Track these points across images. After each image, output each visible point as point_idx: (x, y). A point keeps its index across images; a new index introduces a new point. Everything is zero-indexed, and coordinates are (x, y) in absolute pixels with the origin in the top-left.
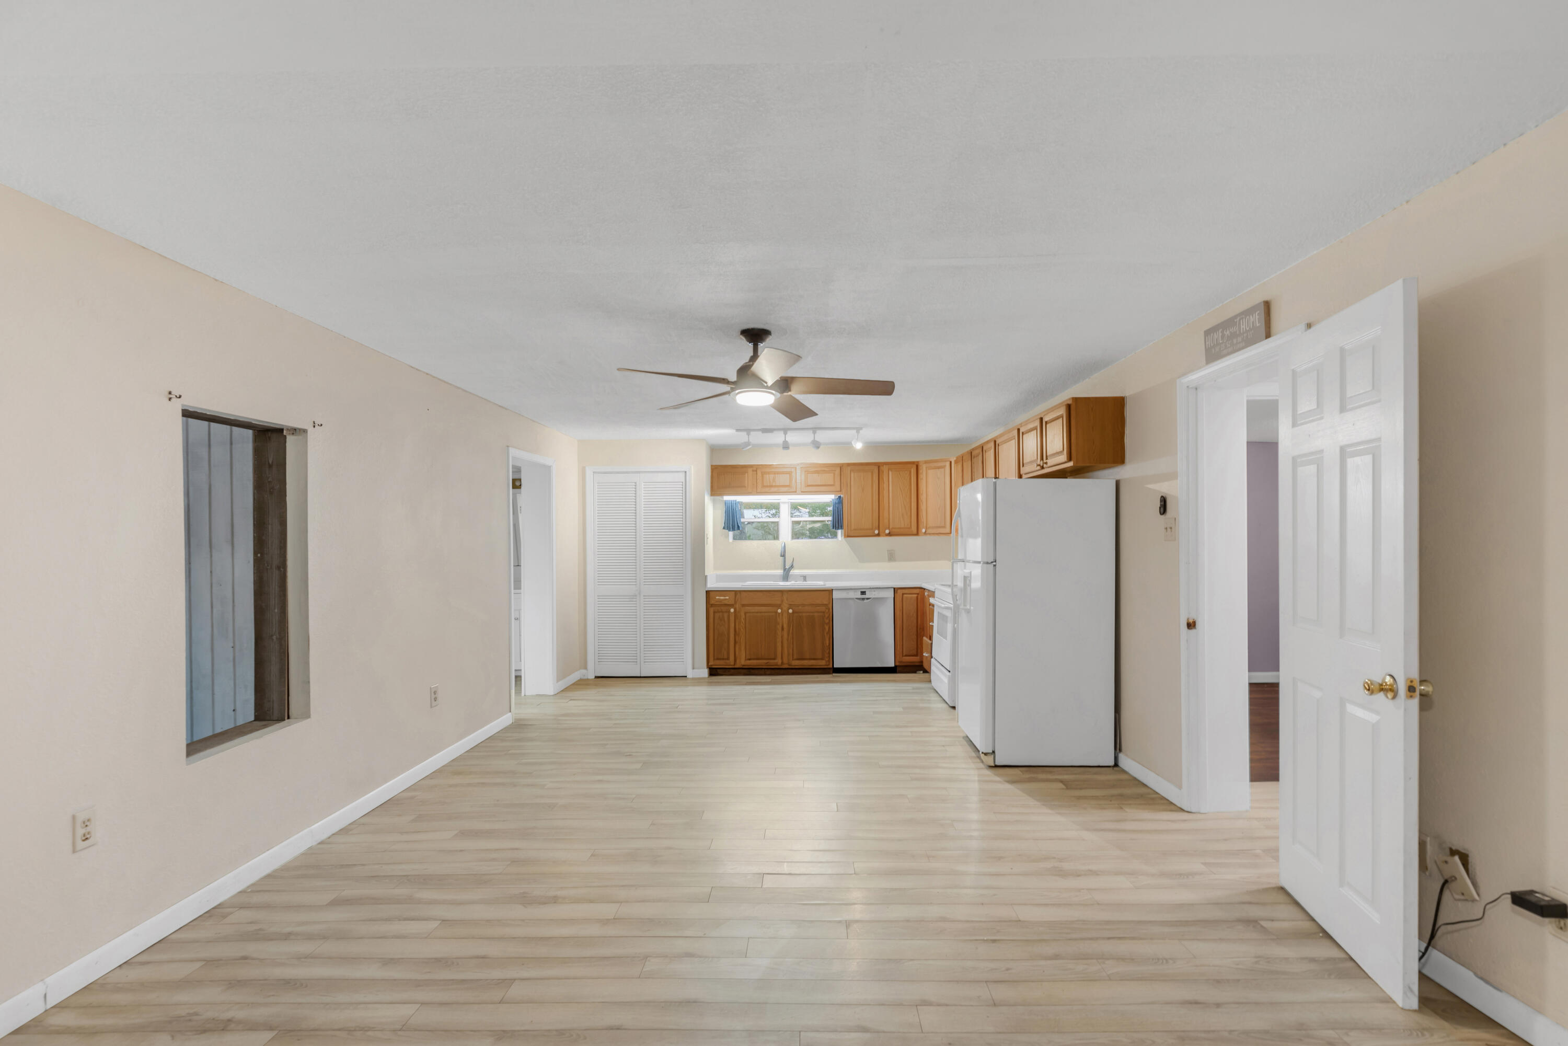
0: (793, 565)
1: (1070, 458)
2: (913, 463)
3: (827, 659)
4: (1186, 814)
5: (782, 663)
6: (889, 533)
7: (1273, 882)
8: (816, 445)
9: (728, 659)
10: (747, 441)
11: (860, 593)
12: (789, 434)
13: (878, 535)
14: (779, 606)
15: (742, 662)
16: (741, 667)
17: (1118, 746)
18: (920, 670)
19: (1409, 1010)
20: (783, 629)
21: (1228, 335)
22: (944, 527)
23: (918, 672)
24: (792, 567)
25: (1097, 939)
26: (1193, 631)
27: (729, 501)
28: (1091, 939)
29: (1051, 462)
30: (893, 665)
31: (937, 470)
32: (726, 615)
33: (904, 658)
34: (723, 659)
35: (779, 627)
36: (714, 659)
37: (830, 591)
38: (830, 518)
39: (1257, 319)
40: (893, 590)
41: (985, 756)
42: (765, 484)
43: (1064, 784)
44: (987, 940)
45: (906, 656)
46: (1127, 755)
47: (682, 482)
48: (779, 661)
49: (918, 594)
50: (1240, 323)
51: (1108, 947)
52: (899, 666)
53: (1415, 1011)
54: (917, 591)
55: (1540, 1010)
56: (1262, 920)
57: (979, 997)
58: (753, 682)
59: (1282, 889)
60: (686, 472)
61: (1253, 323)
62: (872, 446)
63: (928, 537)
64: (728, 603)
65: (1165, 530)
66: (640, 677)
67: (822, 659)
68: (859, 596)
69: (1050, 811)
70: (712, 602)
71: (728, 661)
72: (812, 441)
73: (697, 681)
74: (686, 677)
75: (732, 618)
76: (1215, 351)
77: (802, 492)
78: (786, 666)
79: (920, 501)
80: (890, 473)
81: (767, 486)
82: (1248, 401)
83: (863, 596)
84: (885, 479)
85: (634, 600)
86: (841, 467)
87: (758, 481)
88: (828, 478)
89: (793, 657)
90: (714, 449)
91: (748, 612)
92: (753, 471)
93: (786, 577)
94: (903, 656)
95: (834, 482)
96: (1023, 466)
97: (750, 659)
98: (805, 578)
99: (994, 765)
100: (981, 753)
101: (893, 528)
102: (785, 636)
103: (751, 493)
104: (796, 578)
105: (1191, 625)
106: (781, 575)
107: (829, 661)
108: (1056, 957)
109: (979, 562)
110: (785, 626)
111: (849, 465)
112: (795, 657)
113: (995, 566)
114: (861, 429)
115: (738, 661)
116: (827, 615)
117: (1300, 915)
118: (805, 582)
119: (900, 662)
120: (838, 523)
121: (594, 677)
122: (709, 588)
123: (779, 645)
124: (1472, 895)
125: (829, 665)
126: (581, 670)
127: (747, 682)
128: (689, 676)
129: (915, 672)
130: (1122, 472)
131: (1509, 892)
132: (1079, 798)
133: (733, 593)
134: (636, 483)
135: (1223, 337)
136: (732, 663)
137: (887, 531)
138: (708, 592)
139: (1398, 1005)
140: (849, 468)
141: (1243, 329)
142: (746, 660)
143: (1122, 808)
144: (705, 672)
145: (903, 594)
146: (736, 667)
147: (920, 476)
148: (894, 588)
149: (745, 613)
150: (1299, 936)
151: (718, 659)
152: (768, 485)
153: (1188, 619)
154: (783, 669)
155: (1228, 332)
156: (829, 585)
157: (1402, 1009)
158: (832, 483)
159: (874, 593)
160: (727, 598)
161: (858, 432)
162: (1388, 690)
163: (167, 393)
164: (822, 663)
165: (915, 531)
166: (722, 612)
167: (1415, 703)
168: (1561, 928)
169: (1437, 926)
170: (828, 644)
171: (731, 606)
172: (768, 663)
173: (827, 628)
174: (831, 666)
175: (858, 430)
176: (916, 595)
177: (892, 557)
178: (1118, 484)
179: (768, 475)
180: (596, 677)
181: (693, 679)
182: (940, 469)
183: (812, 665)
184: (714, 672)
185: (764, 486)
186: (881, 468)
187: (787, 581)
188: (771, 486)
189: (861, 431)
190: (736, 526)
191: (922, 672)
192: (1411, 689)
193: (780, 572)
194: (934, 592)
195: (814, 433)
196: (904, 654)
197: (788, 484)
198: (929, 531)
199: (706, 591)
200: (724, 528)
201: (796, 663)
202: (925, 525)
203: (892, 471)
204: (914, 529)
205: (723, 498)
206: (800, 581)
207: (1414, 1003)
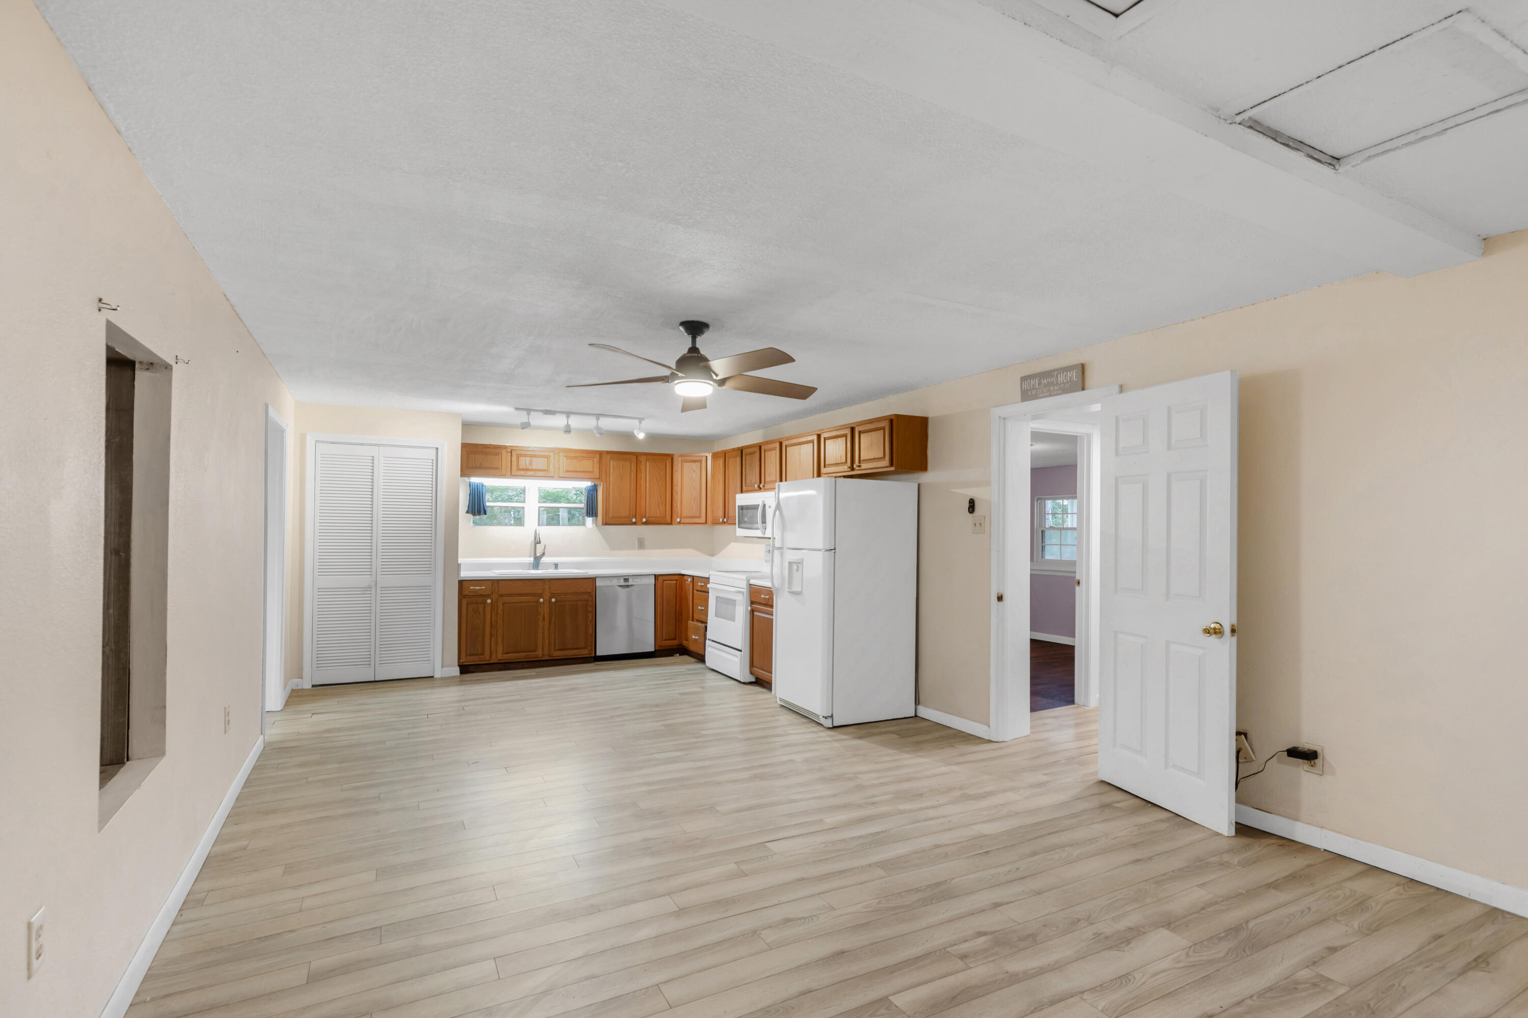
0: (544, 553)
1: (892, 464)
2: (668, 455)
3: (590, 648)
4: (995, 744)
5: (543, 655)
6: (646, 522)
7: (1095, 779)
8: (568, 430)
9: (482, 654)
10: (527, 421)
11: (623, 580)
12: (572, 418)
13: (635, 524)
14: (541, 596)
15: (500, 656)
16: (498, 662)
17: (917, 702)
18: (677, 653)
19: (1231, 837)
20: (544, 619)
21: (1045, 383)
22: (700, 517)
23: (675, 655)
24: (543, 554)
25: (1043, 836)
26: (1000, 603)
27: (475, 483)
28: (1036, 838)
29: (864, 466)
30: (653, 650)
31: (693, 463)
32: (481, 607)
33: (664, 642)
34: (476, 655)
35: (540, 617)
36: (466, 655)
37: (593, 580)
38: (582, 506)
39: (1074, 375)
40: (654, 576)
41: (825, 720)
42: (521, 467)
43: (898, 735)
44: (981, 853)
45: (666, 640)
46: (925, 706)
47: (433, 460)
48: (539, 653)
49: (677, 580)
50: (1057, 376)
51: (1054, 840)
52: (659, 650)
53: (1234, 837)
54: (676, 577)
55: (1296, 819)
56: (1114, 803)
57: (1023, 891)
58: (522, 677)
59: (1103, 782)
60: (437, 449)
61: (1070, 378)
62: (653, 438)
63: (682, 526)
64: (484, 594)
65: (974, 526)
66: (375, 681)
67: (584, 648)
68: (622, 583)
69: (909, 756)
70: (466, 593)
71: (482, 657)
72: (566, 425)
73: (447, 681)
74: (433, 677)
75: (488, 610)
76: (1031, 393)
77: (559, 477)
78: (547, 658)
79: (674, 492)
80: (648, 463)
81: (523, 470)
82: (1032, 432)
83: (626, 584)
84: (643, 468)
85: (369, 592)
86: (601, 453)
87: (513, 463)
88: (588, 465)
89: (554, 647)
90: (467, 426)
91: (506, 603)
92: (507, 452)
93: (536, 564)
94: (662, 641)
95: (593, 469)
96: (825, 467)
97: (507, 653)
98: (556, 566)
99: (832, 727)
100: (821, 717)
101: (649, 517)
102: (547, 626)
103: (505, 475)
104: (547, 566)
105: (1000, 598)
106: (530, 563)
107: (592, 650)
108: (1034, 854)
109: (820, 550)
110: (546, 616)
111: (608, 452)
112: (557, 648)
113: (835, 552)
114: (643, 419)
115: (494, 657)
116: (590, 604)
117: (1129, 797)
118: (557, 570)
119: (661, 646)
120: (591, 511)
121: (311, 686)
122: (463, 577)
123: (540, 636)
124: (1252, 758)
125: (592, 654)
126: (293, 680)
127: (512, 678)
128: (437, 675)
129: (672, 655)
130: (925, 478)
131: (1285, 749)
132: (918, 743)
133: (491, 582)
134: (373, 457)
135: (1039, 384)
136: (487, 658)
137: (644, 520)
138: (461, 583)
139: (1224, 836)
140: (609, 456)
141: (1060, 381)
142: (503, 654)
143: (953, 746)
144: (456, 671)
145: (663, 581)
146: (491, 662)
147: (675, 468)
148: (655, 575)
149: (503, 604)
150: (1134, 811)
151: (470, 655)
152: (524, 468)
153: (998, 594)
154: (543, 660)
155: (1045, 381)
156: (591, 572)
157: (1228, 837)
158: (591, 470)
159: (636, 580)
160: (483, 588)
161: (640, 422)
162: (1217, 632)
163: (97, 300)
164: (585, 653)
165: (669, 521)
166: (477, 603)
167: (1235, 639)
168: (1312, 766)
169: (1238, 780)
170: (591, 632)
171: (488, 596)
172: (528, 655)
173: (590, 616)
174: (594, 655)
175: (641, 420)
176: (675, 582)
177: (641, 545)
178: (919, 485)
179: (524, 458)
180: (313, 686)
181: (442, 679)
182: (696, 463)
183: (574, 655)
184: (465, 669)
185: (519, 469)
186: (639, 458)
187: (538, 569)
188: (527, 470)
189: (643, 421)
190: (482, 511)
191: (678, 655)
192: (1233, 631)
193: (532, 559)
194: (709, 578)
195: (598, 419)
196: (664, 638)
197: (546, 468)
198: (684, 521)
199: (459, 581)
200: (467, 512)
201: (558, 654)
202: (679, 515)
203: (649, 462)
204: (666, 519)
205: (470, 479)
206: (551, 569)
207: (1233, 833)
